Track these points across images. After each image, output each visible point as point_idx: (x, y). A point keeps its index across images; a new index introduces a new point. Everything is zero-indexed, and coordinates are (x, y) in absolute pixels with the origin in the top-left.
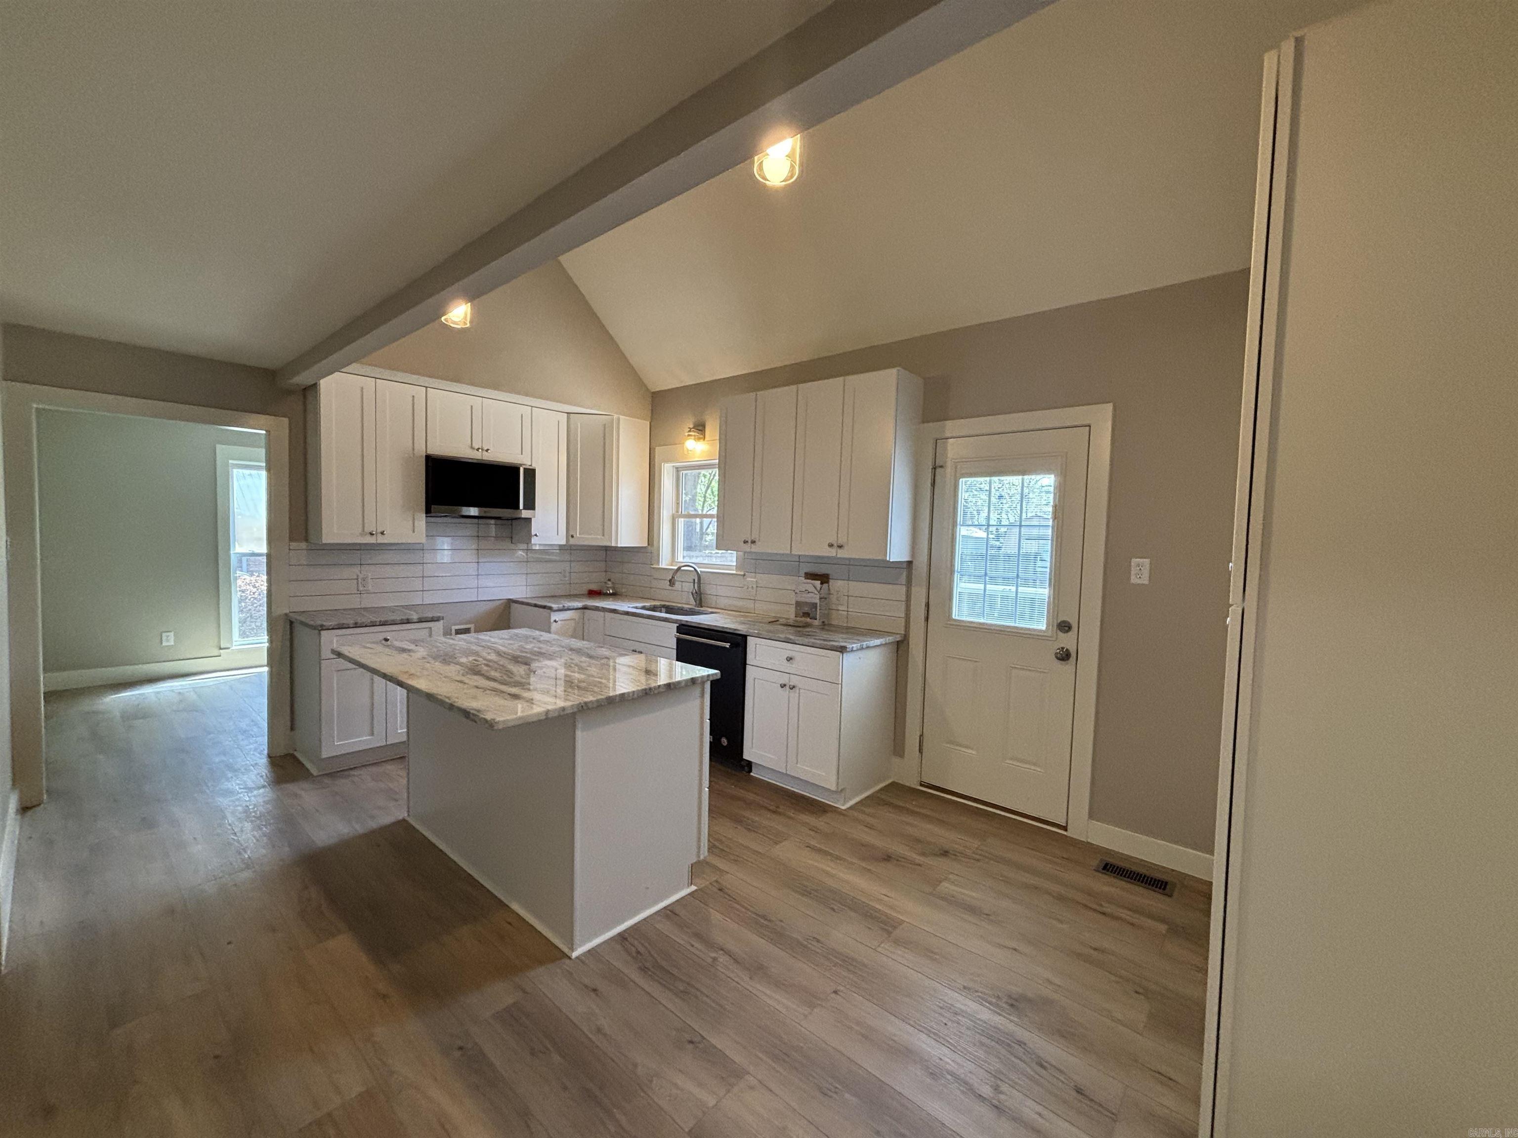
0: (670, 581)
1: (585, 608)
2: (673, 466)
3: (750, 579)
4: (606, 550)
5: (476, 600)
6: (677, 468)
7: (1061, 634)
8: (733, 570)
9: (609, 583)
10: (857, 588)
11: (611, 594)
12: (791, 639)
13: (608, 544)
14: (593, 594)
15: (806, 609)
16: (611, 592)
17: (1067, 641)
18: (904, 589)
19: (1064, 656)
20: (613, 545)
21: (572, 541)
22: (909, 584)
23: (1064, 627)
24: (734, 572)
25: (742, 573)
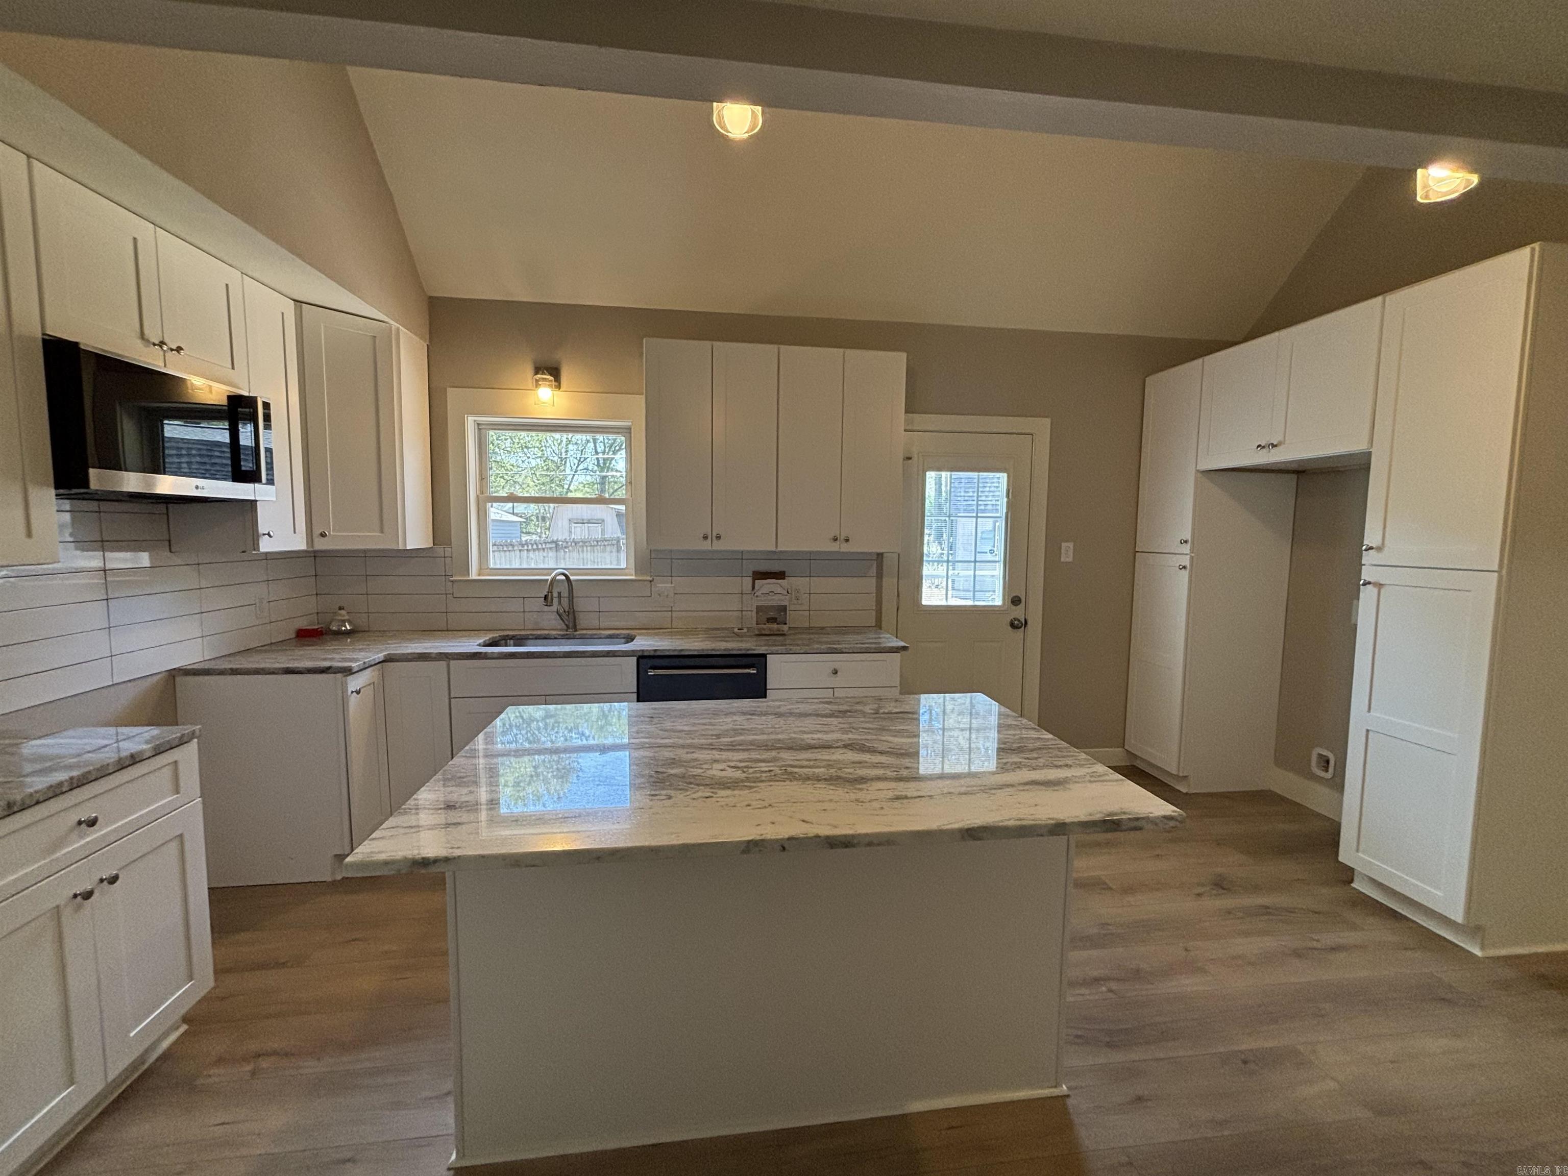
0: (546, 597)
1: (389, 659)
2: (475, 421)
3: (663, 585)
4: (315, 556)
5: (111, 683)
6: (478, 424)
7: (1014, 607)
8: (632, 575)
9: (343, 612)
10: (820, 584)
11: (348, 633)
12: (836, 649)
13: (393, 546)
14: (307, 636)
15: (772, 614)
16: (348, 628)
17: (1018, 613)
18: (874, 580)
19: (1015, 625)
20: (401, 547)
21: (321, 545)
22: (880, 576)
23: (1016, 601)
24: (633, 577)
25: (649, 578)
